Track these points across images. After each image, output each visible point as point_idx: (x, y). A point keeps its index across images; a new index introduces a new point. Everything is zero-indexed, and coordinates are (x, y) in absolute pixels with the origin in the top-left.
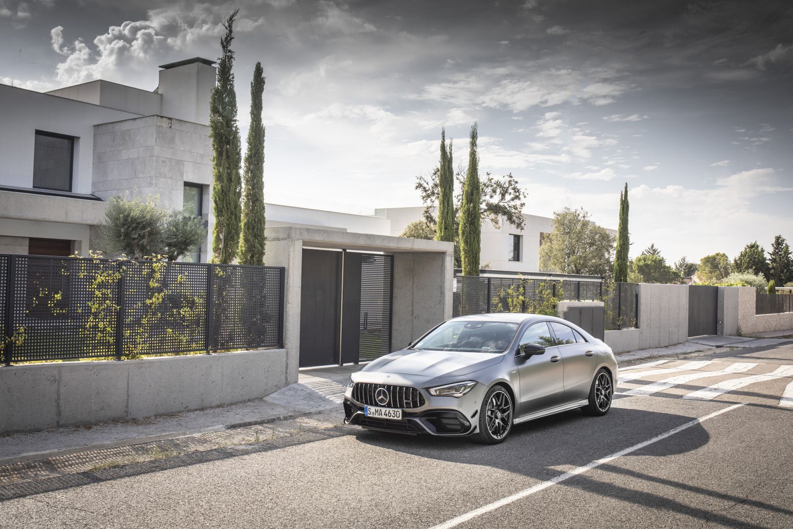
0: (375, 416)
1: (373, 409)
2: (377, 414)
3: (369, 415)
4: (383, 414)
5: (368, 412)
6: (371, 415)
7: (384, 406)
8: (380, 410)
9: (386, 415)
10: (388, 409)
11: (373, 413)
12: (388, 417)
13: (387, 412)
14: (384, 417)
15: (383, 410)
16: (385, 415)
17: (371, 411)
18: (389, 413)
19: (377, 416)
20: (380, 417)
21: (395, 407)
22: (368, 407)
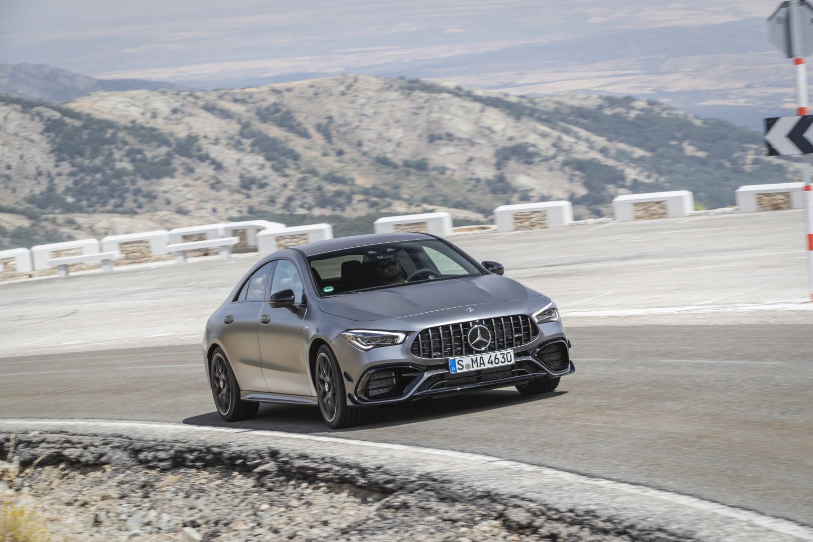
0: (471, 369)
1: (466, 360)
2: (475, 366)
3: (459, 371)
4: (486, 362)
5: (458, 366)
6: (464, 370)
7: (485, 351)
8: (481, 357)
9: (492, 363)
10: (493, 354)
11: (468, 365)
12: (494, 365)
13: (493, 358)
14: (488, 366)
15: (486, 357)
16: (489, 363)
17: (464, 364)
18: (495, 358)
19: (476, 368)
20: (482, 367)
21: (501, 347)
22: (457, 361)
